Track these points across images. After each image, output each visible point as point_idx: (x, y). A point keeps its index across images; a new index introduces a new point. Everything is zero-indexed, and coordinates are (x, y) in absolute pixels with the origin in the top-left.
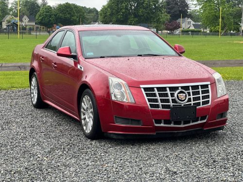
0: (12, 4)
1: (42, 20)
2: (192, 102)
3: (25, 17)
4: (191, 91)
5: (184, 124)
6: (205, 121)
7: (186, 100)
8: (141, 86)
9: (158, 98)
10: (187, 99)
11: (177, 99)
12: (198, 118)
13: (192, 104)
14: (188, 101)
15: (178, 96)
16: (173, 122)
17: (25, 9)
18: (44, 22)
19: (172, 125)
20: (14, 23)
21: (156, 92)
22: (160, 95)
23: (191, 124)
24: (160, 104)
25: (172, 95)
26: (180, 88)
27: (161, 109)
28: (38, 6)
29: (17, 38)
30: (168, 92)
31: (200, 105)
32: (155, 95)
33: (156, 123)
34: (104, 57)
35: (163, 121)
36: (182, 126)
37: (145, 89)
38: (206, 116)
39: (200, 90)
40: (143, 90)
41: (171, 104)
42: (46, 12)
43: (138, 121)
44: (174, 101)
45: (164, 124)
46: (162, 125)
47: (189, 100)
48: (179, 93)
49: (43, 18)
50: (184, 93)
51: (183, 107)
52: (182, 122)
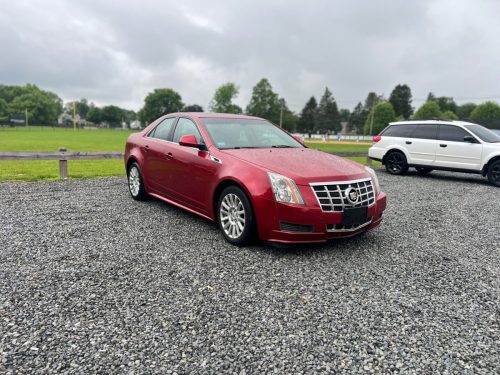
0: (66, 104)
2: (362, 202)
3: (77, 115)
4: (359, 189)
5: (354, 228)
8: (311, 184)
9: (330, 198)
10: (357, 198)
11: (349, 199)
14: (358, 201)
15: (349, 195)
17: (77, 109)
20: (68, 120)
21: (327, 191)
22: (332, 195)
25: (343, 194)
26: (350, 186)
27: (333, 211)
30: (339, 190)
31: (367, 204)
32: (326, 195)
33: (328, 228)
35: (334, 225)
38: (372, 216)
39: (366, 187)
40: (312, 188)
41: (343, 205)
43: (309, 228)
44: (346, 201)
45: (336, 229)
48: (351, 192)
50: (355, 191)
51: (354, 208)
52: (353, 226)
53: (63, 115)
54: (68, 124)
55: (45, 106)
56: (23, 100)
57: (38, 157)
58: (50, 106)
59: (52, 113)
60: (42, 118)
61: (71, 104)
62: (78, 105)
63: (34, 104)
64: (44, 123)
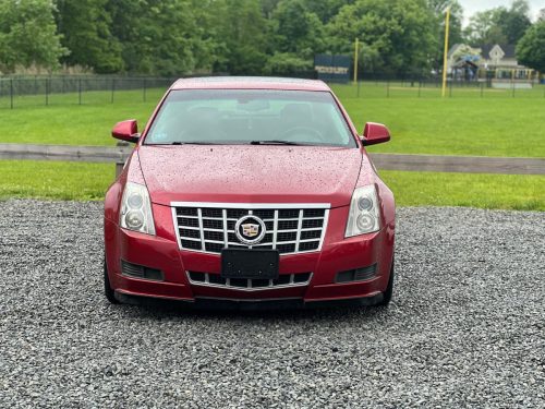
0: (472, 19)
1: (528, 54)
2: (274, 243)
3: (497, 48)
4: (276, 220)
5: (253, 286)
6: (306, 284)
7: (260, 238)
8: (173, 204)
9: (201, 229)
10: (262, 235)
11: (238, 234)
12: (289, 276)
13: (274, 248)
14: (264, 241)
15: (241, 228)
16: (228, 281)
17: (500, 30)
18: (532, 59)
19: (227, 286)
20: (468, 62)
21: (200, 217)
22: (206, 224)
23: (271, 287)
24: (203, 241)
25: (231, 225)
26: (250, 212)
27: (203, 251)
28: (528, 23)
29: (440, 96)
30: (225, 219)
31: (293, 250)
32: (195, 223)
33: (194, 279)
34: (179, 144)
35: (207, 275)
36: (250, 289)
37: (180, 210)
38: (308, 274)
39: (301, 219)
40: (174, 210)
41: (226, 243)
42: (539, 37)
43: (156, 273)
44: (232, 237)
45: (211, 281)
46: (207, 284)
47: (268, 238)
48: (244, 222)
49: (531, 50)
50: (257, 223)
51: (251, 251)
52: (250, 282)
53: (459, 49)
54: (469, 74)
55: (410, 26)
56: (359, 14)
57: (79, 155)
58: (422, 29)
59: (424, 45)
60: (399, 60)
61: (483, 18)
62: (502, 17)
63: (381, 23)
64: (402, 75)
